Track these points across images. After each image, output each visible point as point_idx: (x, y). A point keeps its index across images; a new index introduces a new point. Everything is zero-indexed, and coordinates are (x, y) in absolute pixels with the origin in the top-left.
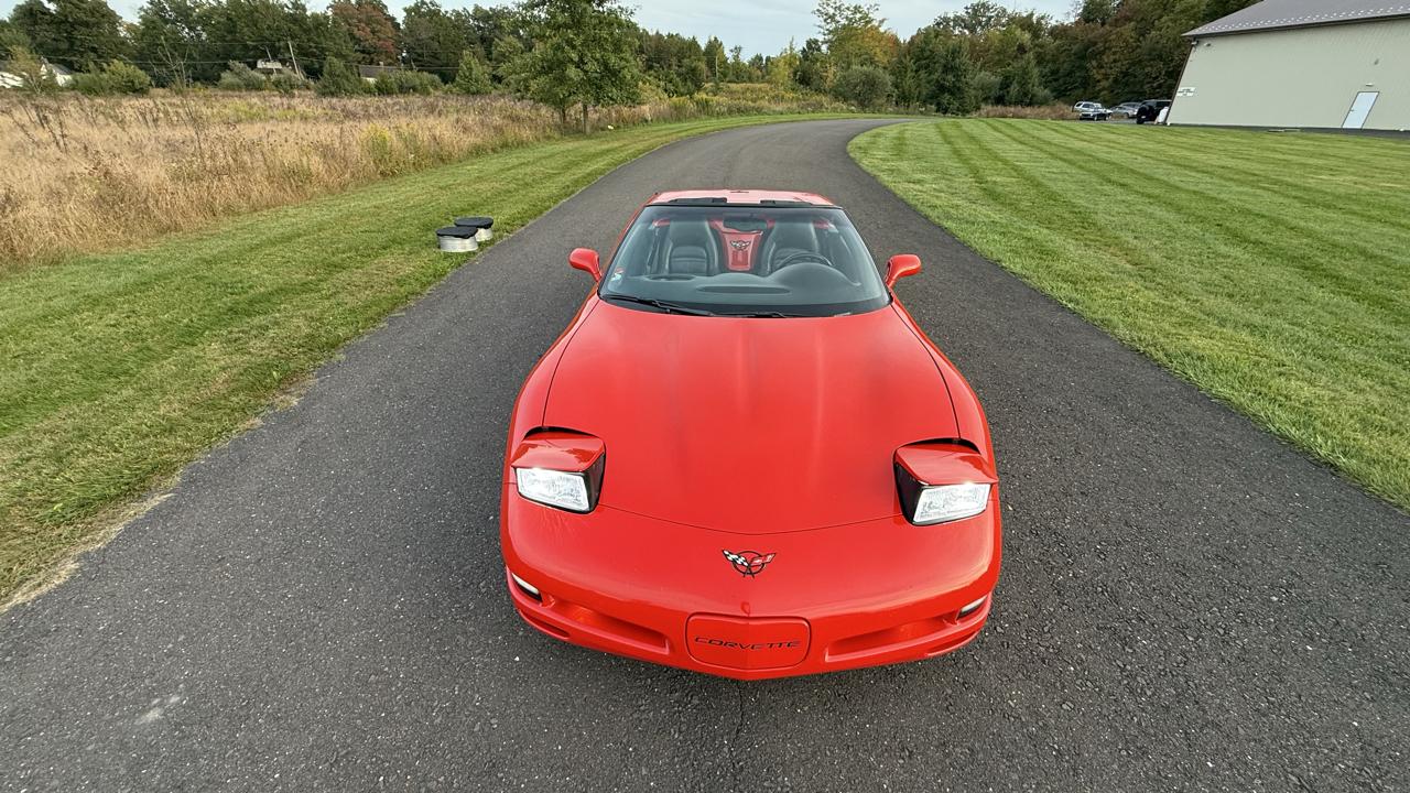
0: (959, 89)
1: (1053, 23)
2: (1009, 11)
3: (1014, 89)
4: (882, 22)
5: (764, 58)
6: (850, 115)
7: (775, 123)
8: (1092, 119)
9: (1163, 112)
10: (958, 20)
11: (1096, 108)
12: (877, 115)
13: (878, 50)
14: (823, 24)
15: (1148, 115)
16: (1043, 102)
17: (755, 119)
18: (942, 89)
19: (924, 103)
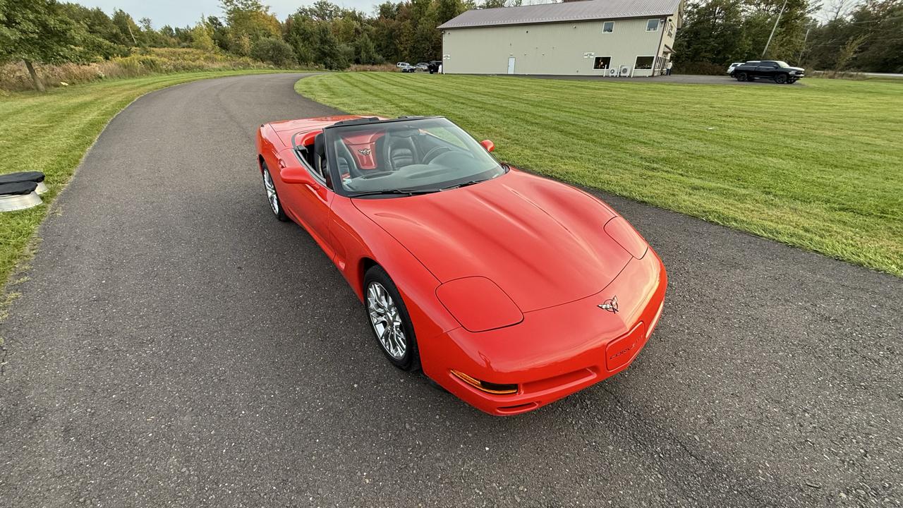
0: (334, 54)
1: (367, 17)
2: (341, 8)
3: (363, 55)
4: (268, 8)
5: (174, 30)
6: (271, 71)
7: (219, 77)
8: (408, 72)
9: (440, 67)
10: (311, 10)
11: (407, 66)
12: (290, 71)
13: (271, 27)
14: (224, 6)
15: (433, 69)
16: (380, 63)
17: (201, 75)
18: (325, 54)
19: (316, 63)
